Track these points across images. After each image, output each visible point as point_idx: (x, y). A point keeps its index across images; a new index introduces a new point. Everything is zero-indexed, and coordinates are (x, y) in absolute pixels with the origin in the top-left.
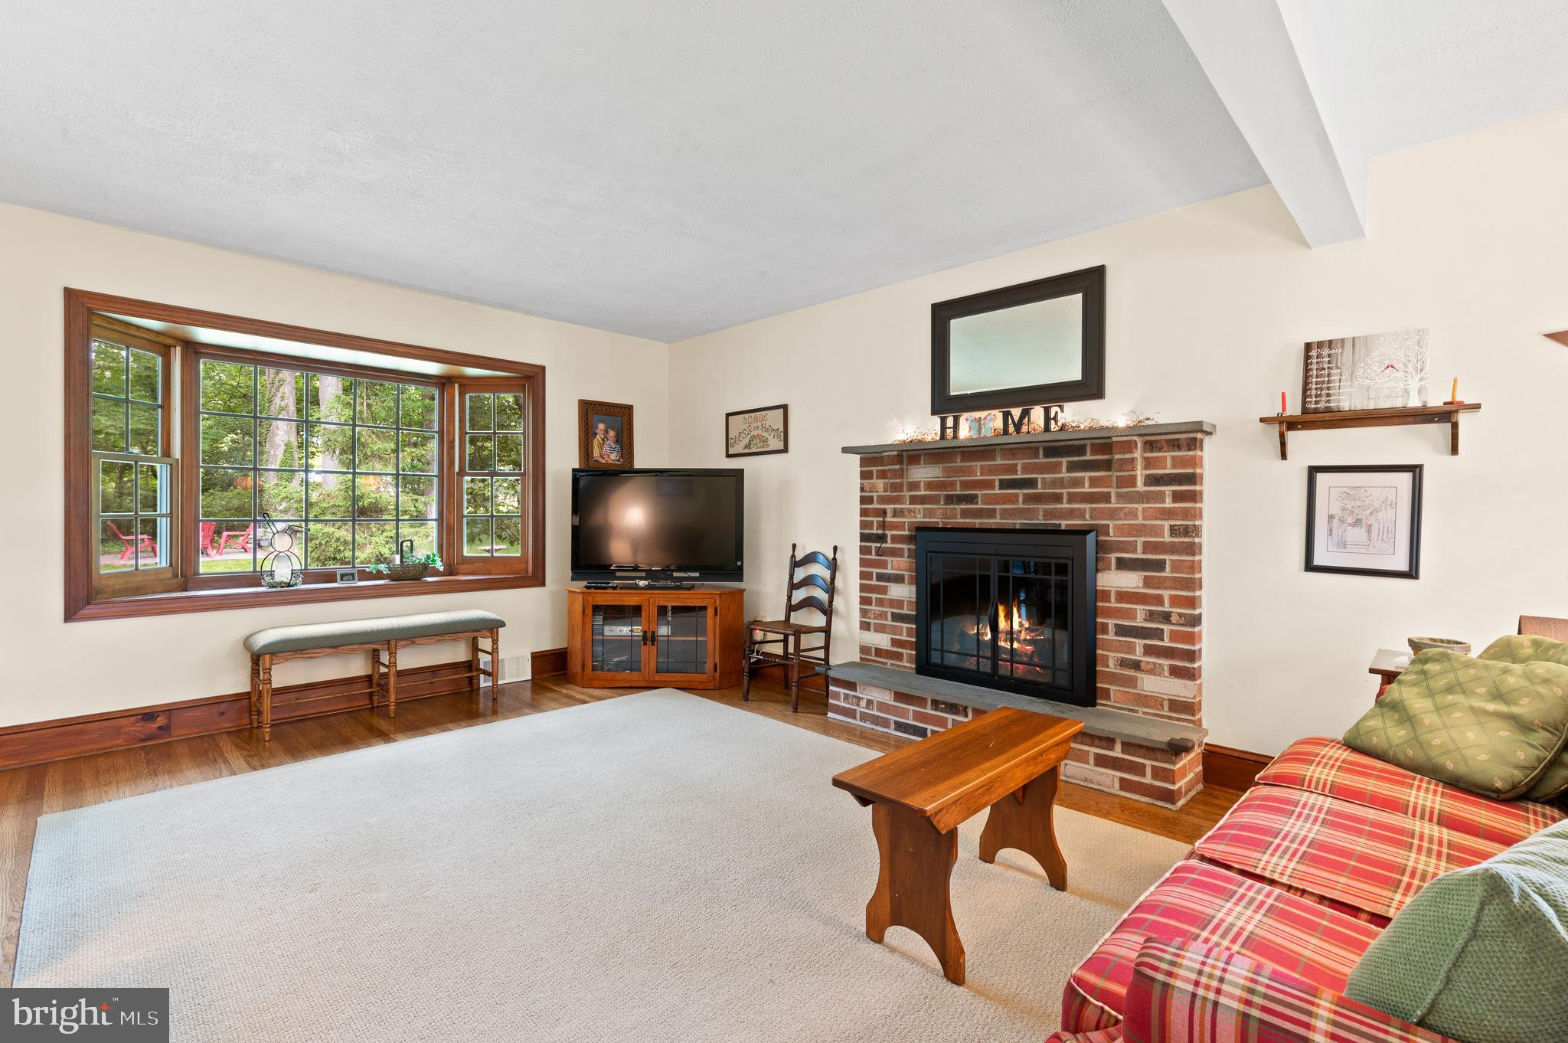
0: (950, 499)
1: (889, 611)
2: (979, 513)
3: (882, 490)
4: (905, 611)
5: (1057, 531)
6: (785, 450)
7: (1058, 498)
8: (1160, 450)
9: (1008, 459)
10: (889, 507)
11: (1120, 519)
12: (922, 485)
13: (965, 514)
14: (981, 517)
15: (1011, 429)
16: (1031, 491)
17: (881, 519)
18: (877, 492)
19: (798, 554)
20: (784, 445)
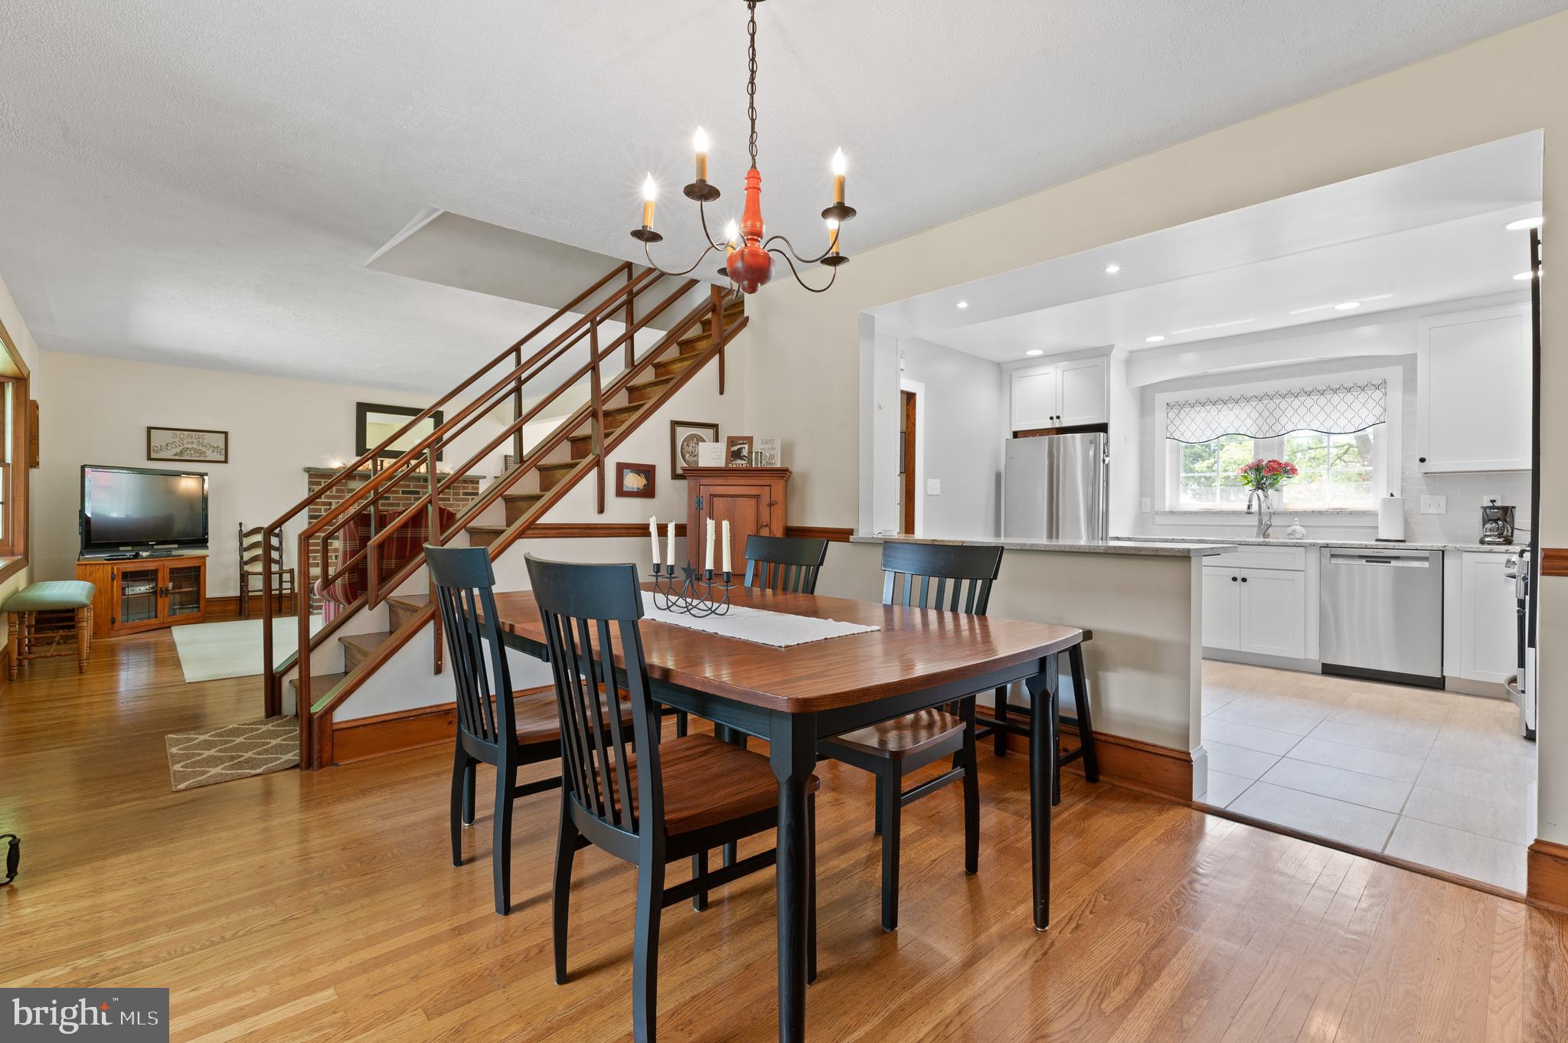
2: (391, 505)
6: (226, 461)
10: (334, 501)
17: (328, 507)
19: (245, 530)
20: (222, 458)
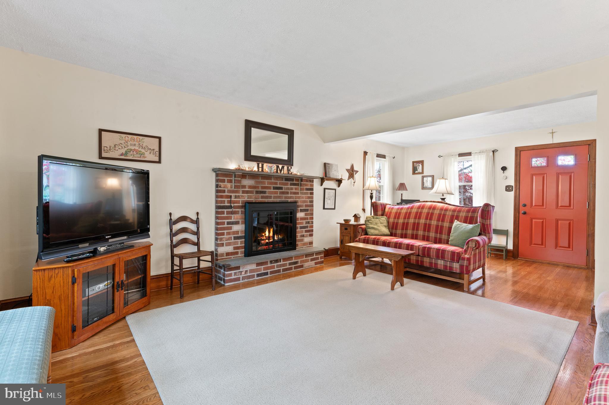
0: (257, 192)
1: (232, 236)
3: (230, 187)
4: (240, 235)
5: (287, 202)
6: (160, 162)
7: (287, 193)
8: (308, 182)
9: (276, 180)
10: (233, 195)
11: (300, 199)
12: (247, 186)
13: (262, 197)
14: (267, 198)
15: (279, 171)
16: (281, 191)
17: (230, 199)
18: (227, 188)
19: (174, 218)
20: (157, 159)
